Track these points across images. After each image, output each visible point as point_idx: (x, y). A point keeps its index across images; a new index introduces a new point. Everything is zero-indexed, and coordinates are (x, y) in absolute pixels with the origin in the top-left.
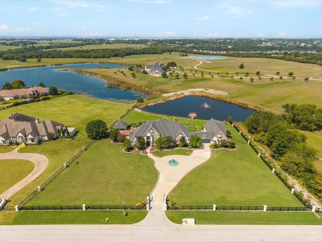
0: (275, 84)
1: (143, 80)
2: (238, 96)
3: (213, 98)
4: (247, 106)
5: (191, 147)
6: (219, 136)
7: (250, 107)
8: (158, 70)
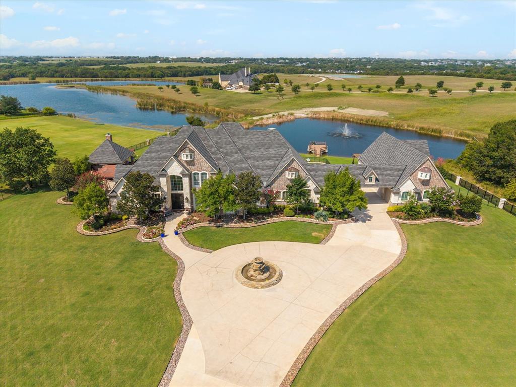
0: (484, 99)
1: (212, 98)
2: (412, 117)
3: (359, 121)
4: (440, 132)
5: (325, 213)
6: (422, 176)
7: (447, 135)
8: (243, 81)
